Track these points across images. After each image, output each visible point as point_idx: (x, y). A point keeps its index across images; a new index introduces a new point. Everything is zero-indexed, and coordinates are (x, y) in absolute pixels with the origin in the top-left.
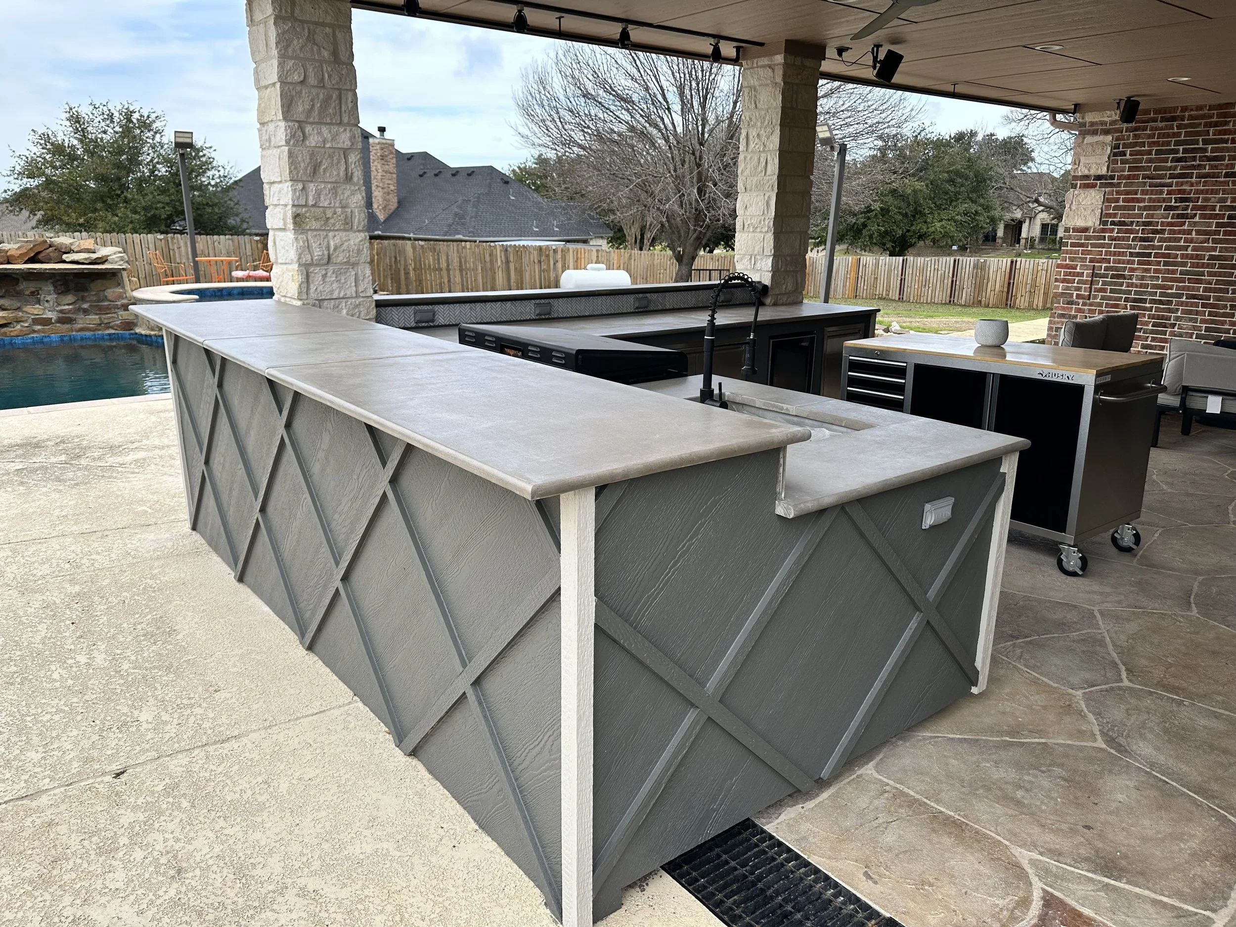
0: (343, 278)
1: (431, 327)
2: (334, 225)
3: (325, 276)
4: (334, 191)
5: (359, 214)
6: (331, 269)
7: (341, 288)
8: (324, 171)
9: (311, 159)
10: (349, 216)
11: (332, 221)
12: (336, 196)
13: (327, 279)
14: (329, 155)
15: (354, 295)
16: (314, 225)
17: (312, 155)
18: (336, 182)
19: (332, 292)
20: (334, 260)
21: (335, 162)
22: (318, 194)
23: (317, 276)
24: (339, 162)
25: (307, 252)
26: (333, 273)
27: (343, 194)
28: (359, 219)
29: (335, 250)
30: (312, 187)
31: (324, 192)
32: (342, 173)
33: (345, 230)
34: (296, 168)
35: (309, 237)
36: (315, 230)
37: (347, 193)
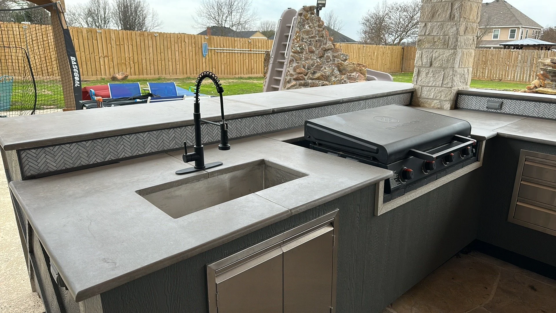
0: (437, 76)
1: (498, 113)
2: (438, 46)
3: (427, 74)
4: (442, 27)
5: (453, 39)
6: (431, 70)
7: (434, 81)
8: (439, 16)
9: (432, 10)
10: (447, 39)
11: (437, 43)
12: (442, 29)
13: (429, 75)
14: (443, 6)
15: (440, 85)
16: (427, 45)
17: (433, 7)
18: (443, 21)
19: (429, 82)
20: (434, 65)
21: (446, 9)
22: (432, 28)
23: (424, 73)
24: (447, 9)
25: (420, 60)
26: (432, 72)
27: (447, 27)
28: (452, 42)
29: (435, 59)
30: (429, 25)
31: (435, 27)
32: (448, 16)
33: (443, 48)
34: (423, 15)
35: (423, 52)
36: (427, 48)
37: (449, 27)
